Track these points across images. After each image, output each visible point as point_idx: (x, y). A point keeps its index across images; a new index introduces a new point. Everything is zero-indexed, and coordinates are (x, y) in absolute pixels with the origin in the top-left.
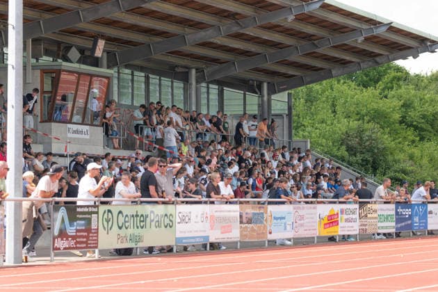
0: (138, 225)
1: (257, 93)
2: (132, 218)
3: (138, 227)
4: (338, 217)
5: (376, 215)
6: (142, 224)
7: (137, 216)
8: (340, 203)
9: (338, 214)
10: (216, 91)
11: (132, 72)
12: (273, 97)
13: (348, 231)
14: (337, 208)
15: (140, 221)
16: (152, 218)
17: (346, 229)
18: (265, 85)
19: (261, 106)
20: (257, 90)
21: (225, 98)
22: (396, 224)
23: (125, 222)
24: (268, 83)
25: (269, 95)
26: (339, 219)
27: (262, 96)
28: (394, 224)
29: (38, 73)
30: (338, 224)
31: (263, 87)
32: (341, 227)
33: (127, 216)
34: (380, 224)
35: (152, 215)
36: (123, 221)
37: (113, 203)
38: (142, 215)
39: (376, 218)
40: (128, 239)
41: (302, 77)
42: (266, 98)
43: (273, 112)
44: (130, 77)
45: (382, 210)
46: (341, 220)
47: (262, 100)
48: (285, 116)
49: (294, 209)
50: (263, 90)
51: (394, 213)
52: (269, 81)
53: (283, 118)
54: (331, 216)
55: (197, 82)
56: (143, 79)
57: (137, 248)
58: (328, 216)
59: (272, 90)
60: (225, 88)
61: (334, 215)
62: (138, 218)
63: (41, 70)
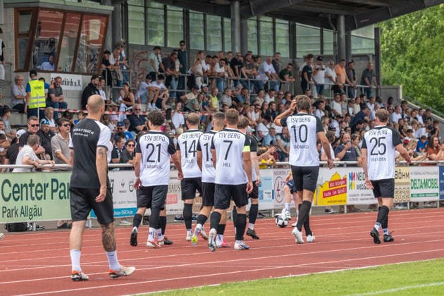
0: (34, 195)
1: (331, 29)
2: (24, 188)
3: (33, 199)
4: (346, 183)
5: (407, 180)
6: (39, 195)
7: (32, 185)
8: (348, 166)
9: (345, 179)
10: (286, 28)
11: (165, 6)
12: (353, 33)
13: (362, 199)
14: (344, 172)
15: (37, 192)
16: (55, 188)
17: (360, 197)
18: (342, 20)
19: (337, 45)
20: (332, 25)
21: (297, 36)
22: (441, 190)
23: (14, 192)
24: (346, 16)
25: (348, 30)
26: (348, 185)
27: (338, 32)
28: (437, 191)
29: (11, 12)
30: (346, 192)
31: (340, 22)
32: (350, 196)
33: (16, 185)
34: (413, 191)
35: (55, 183)
36: (11, 192)
37: (15, 171)
38: (39, 185)
39: (408, 184)
40: (19, 212)
41: (387, 8)
42: (343, 35)
43: (353, 52)
44: (162, 12)
45: (416, 173)
46: (351, 186)
47: (339, 38)
48: (371, 57)
49: (275, 174)
50: (339, 25)
51: (437, 177)
52: (346, 14)
53: (369, 59)
54: (334, 182)
55: (242, 17)
56: (181, 14)
57: (31, 224)
58: (330, 182)
59: (351, 26)
60: (297, 24)
61: (340, 180)
62: (34, 188)
63: (15, 8)
